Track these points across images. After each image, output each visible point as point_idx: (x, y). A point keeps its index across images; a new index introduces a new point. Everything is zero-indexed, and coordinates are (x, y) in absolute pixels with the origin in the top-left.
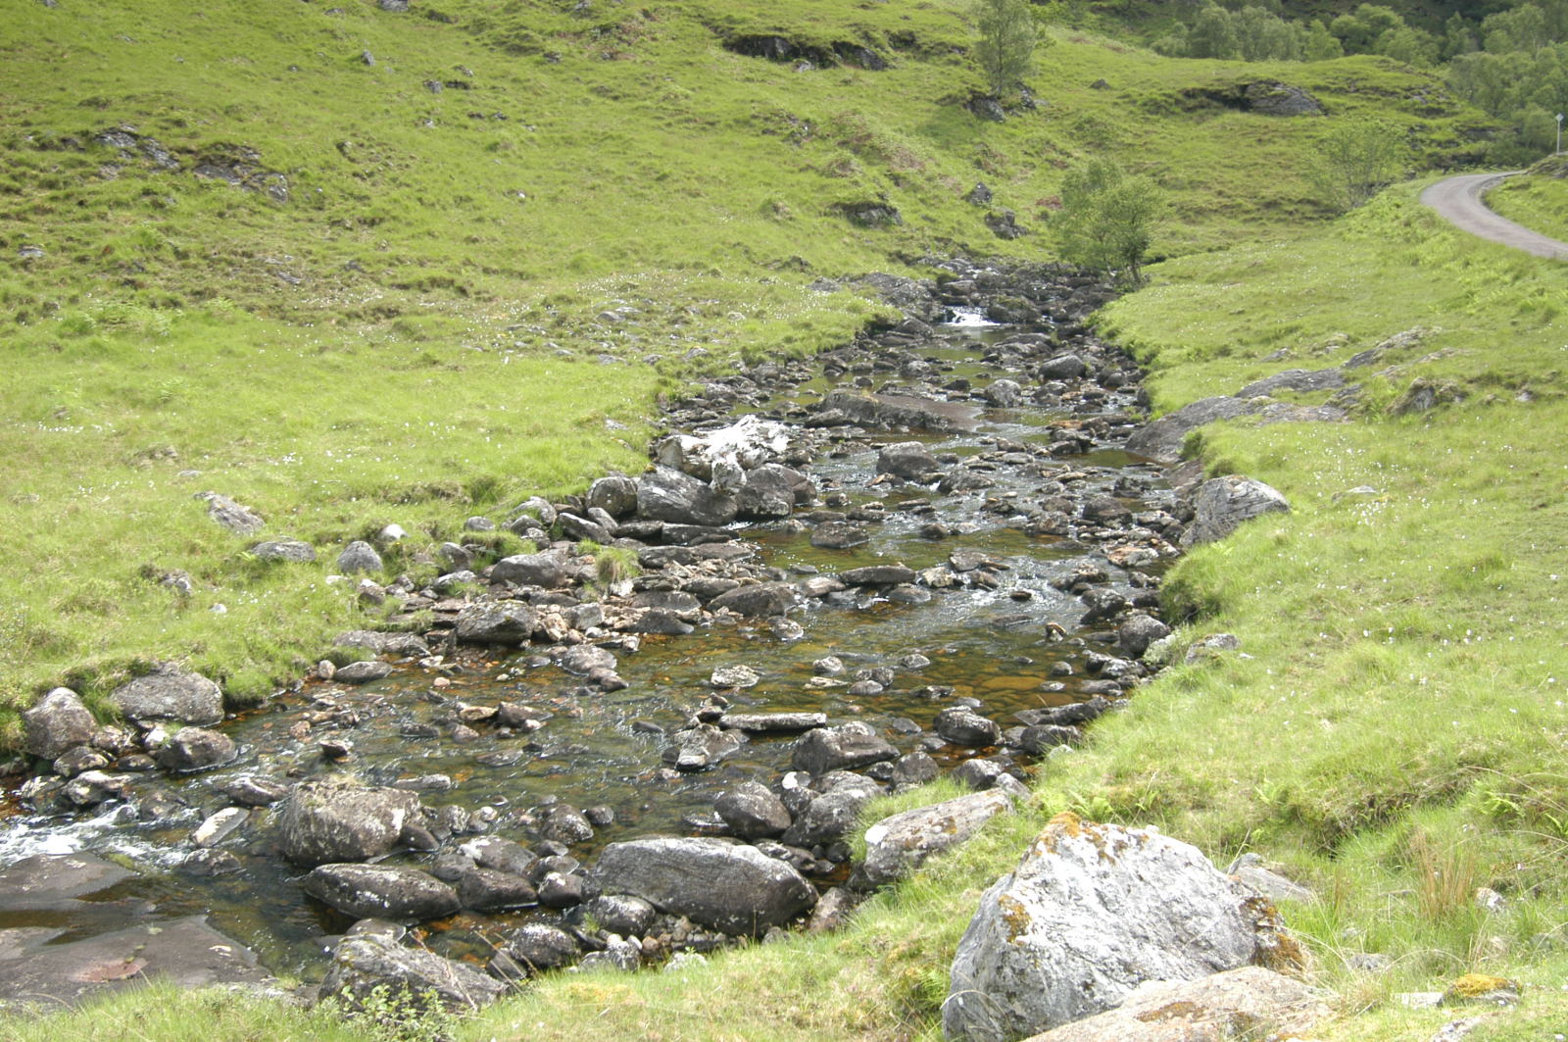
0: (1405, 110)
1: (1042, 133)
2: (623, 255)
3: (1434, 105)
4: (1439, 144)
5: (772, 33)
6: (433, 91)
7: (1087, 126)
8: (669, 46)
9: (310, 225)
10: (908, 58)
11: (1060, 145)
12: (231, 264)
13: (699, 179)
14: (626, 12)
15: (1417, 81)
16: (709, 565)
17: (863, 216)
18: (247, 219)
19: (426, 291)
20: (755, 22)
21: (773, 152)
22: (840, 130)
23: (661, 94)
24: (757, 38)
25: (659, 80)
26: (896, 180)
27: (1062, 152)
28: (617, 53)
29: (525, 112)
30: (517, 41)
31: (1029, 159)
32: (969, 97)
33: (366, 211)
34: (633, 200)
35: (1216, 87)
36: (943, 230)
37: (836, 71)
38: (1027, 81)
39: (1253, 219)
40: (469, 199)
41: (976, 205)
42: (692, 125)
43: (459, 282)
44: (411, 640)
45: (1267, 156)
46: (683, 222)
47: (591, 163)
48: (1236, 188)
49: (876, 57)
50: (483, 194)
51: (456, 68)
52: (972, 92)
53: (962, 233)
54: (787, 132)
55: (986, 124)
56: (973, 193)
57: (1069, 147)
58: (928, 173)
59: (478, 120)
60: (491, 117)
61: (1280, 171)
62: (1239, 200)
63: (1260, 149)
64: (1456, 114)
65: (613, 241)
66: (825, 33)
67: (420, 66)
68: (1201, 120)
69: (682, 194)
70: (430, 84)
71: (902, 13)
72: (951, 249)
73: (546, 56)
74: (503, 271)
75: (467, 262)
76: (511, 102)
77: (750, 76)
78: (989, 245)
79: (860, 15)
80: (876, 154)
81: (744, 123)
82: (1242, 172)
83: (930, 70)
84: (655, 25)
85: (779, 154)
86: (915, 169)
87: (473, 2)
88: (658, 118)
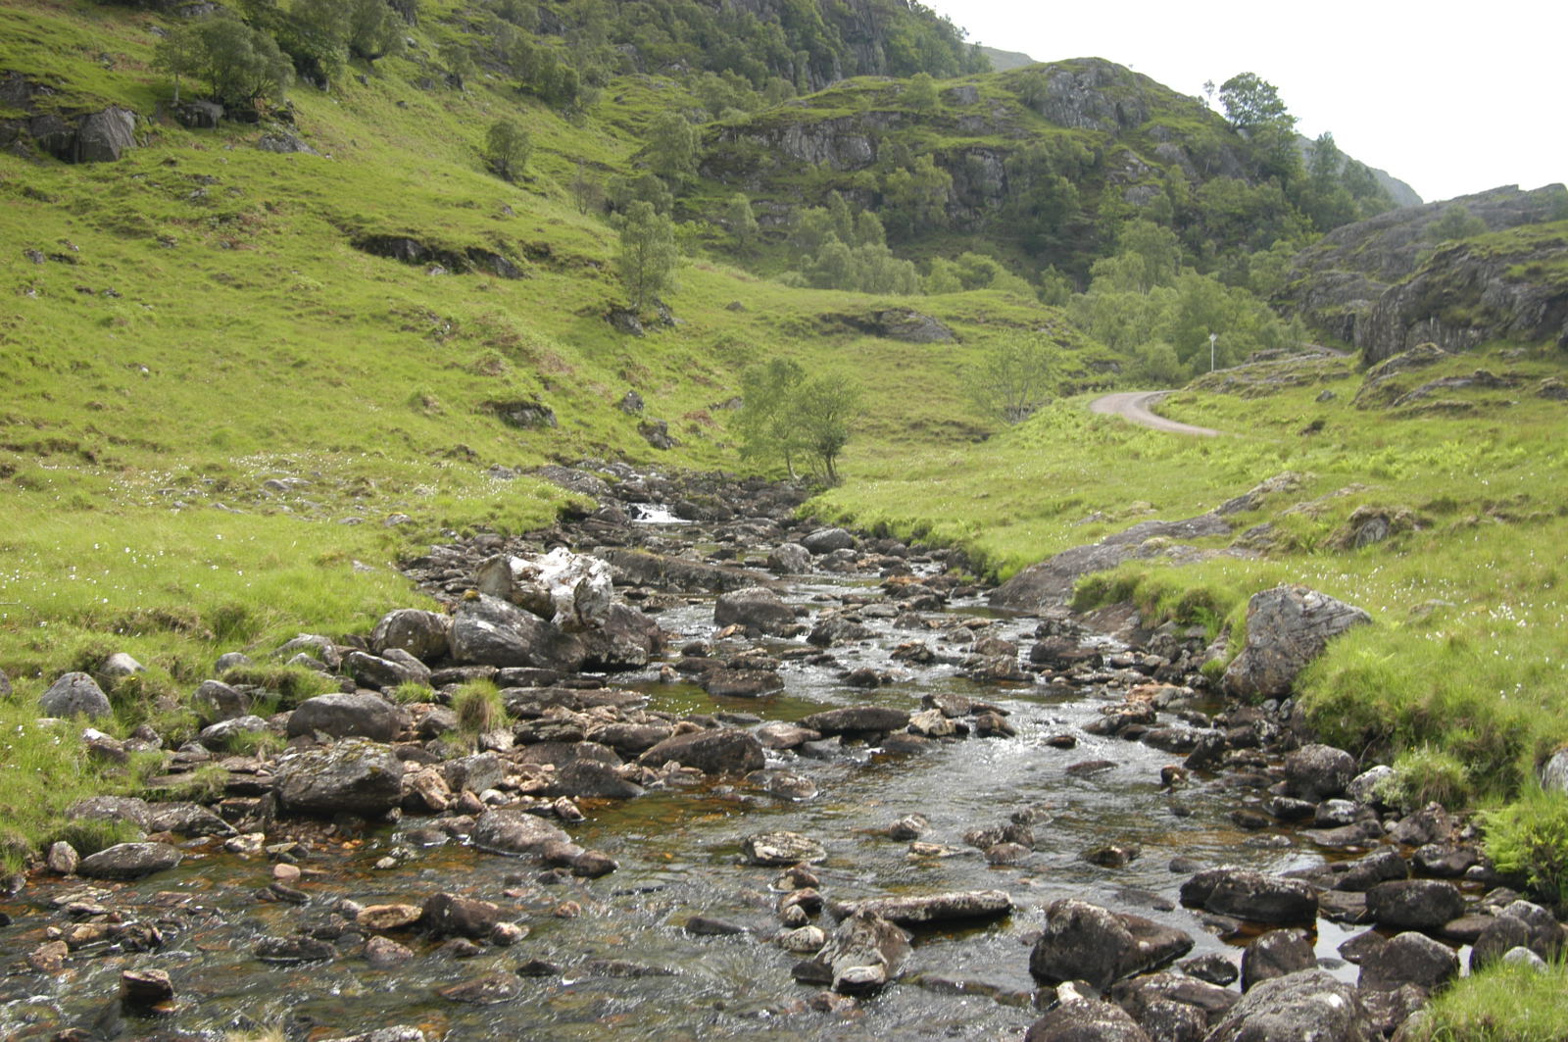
1: (683, 349)
2: (270, 434)
3: (1059, 337)
4: (1070, 374)
5: (404, 234)
6: (35, 261)
7: (727, 345)
8: (295, 240)
10: (543, 269)
11: (701, 362)
13: (339, 368)
14: (248, 202)
15: (1044, 316)
16: (601, 711)
17: (516, 416)
19: (44, 455)
20: (385, 223)
21: (415, 348)
22: (484, 331)
23: (289, 285)
24: (387, 238)
25: (284, 271)
26: (546, 383)
27: (703, 369)
28: (238, 242)
29: (140, 292)
30: (127, 224)
31: (672, 374)
32: (609, 310)
34: (269, 385)
35: (852, 312)
36: (599, 435)
37: (471, 277)
38: (663, 299)
39: (900, 439)
40: (87, 366)
41: (628, 413)
42: (324, 317)
43: (84, 448)
44: (195, 812)
45: (907, 379)
46: (329, 408)
47: (218, 346)
48: (881, 409)
49: (512, 266)
50: (102, 362)
51: (60, 242)
52: (611, 305)
53: (617, 440)
54: (428, 329)
55: (625, 338)
56: (624, 400)
57: (710, 364)
58: (578, 378)
59: (86, 297)
60: (101, 294)
61: (922, 394)
62: (885, 421)
63: (899, 373)
64: (1080, 347)
65: (257, 421)
66: (461, 235)
67: (18, 236)
68: (839, 344)
69: (321, 382)
70: (31, 254)
71: (535, 226)
72: (607, 455)
73: (160, 239)
74: (133, 442)
75: (91, 429)
76: (124, 280)
77: (382, 275)
78: (645, 453)
79: (493, 225)
80: (524, 355)
81: (382, 318)
82: (885, 394)
83: (567, 284)
84: (278, 218)
85: (422, 351)
86: (564, 374)
87: (76, 182)
88: (287, 308)
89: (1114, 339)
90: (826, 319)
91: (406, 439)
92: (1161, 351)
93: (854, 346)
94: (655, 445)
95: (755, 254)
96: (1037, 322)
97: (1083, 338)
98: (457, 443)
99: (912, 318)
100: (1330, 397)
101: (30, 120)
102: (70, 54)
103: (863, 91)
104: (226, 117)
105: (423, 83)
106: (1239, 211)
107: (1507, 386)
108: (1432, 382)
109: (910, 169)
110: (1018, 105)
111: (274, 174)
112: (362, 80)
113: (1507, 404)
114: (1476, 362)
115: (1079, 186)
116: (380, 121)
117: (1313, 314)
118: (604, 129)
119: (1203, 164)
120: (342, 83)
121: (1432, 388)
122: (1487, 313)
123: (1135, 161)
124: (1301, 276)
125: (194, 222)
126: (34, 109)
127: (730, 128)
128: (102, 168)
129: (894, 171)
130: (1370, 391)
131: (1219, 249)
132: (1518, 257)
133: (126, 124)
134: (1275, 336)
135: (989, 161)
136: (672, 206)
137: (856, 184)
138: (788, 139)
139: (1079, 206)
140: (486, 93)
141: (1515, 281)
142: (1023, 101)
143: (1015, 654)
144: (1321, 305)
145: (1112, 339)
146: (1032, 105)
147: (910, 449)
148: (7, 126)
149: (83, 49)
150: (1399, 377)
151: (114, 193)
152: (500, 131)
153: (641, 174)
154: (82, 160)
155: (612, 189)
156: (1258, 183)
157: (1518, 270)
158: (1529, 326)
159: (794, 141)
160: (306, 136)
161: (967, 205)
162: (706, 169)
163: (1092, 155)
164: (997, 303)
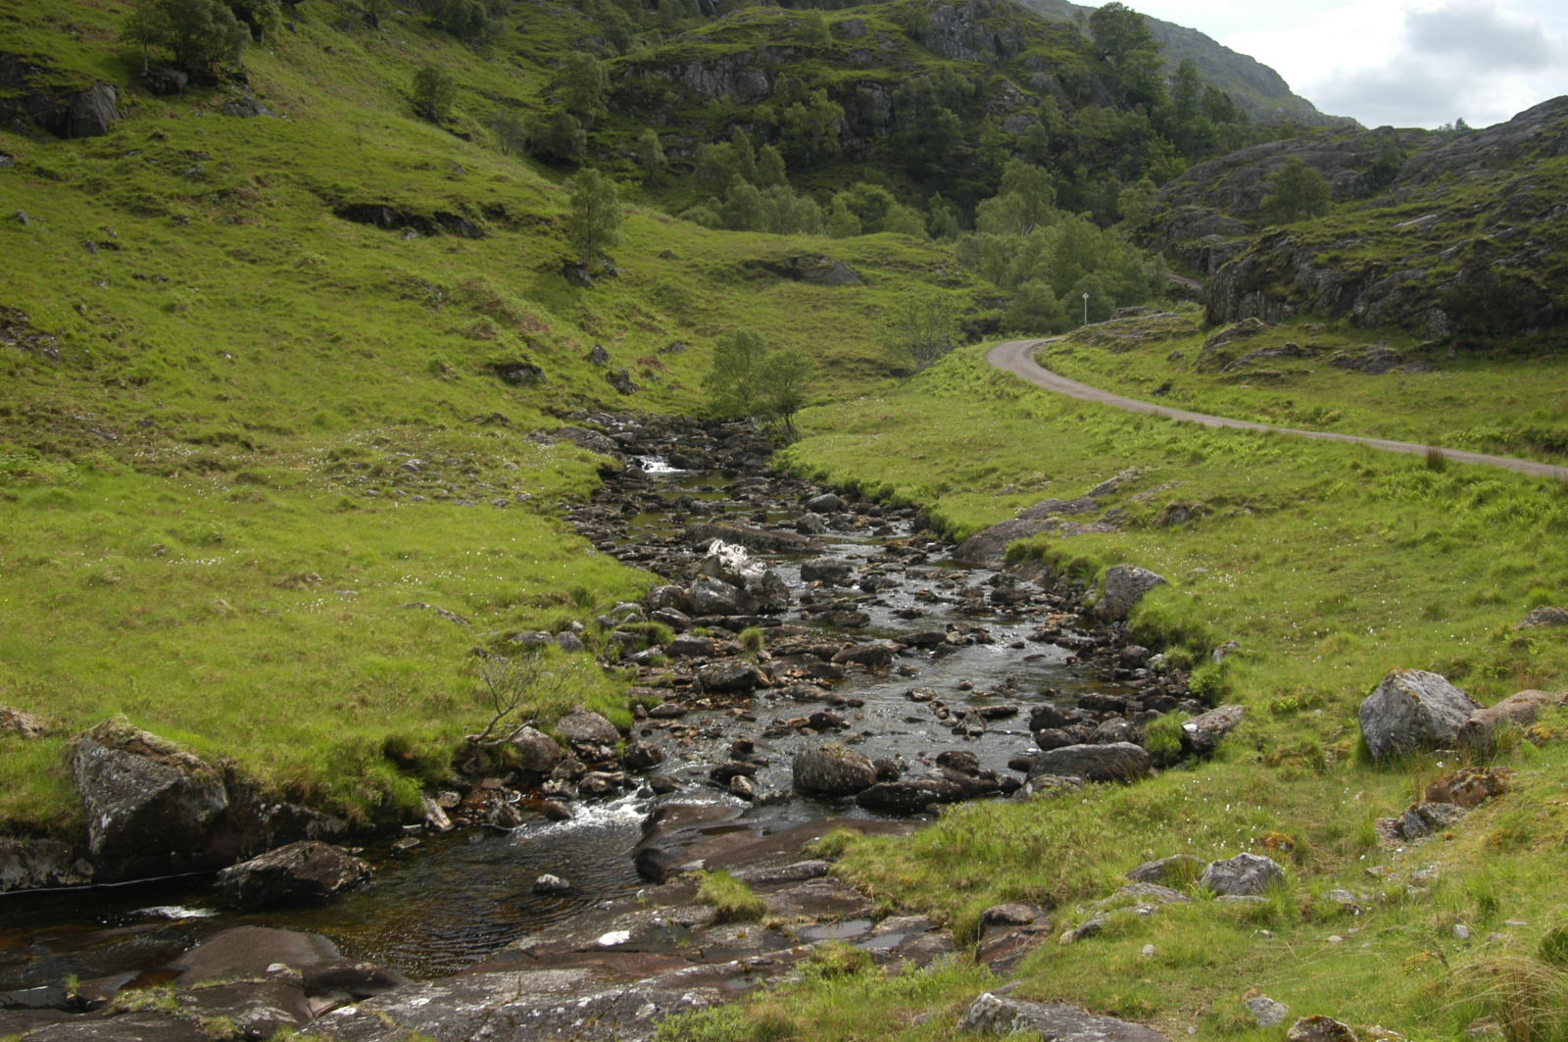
0: (930, 281)
1: (626, 298)
2: (352, 412)
3: (952, 277)
4: (962, 311)
5: (380, 203)
6: (92, 251)
7: (665, 292)
8: (286, 212)
9: (85, 384)
10: (500, 228)
11: (645, 309)
12: (49, 420)
13: (367, 340)
14: (240, 176)
15: (938, 257)
17: (513, 375)
18: (35, 378)
19: (216, 446)
20: (363, 193)
21: (416, 316)
22: (470, 296)
23: (296, 258)
24: (365, 207)
25: (287, 245)
26: (528, 341)
27: (647, 316)
28: (241, 217)
29: (180, 274)
30: (141, 203)
31: (620, 322)
32: (562, 265)
33: (130, 371)
34: (322, 361)
35: (770, 259)
36: (579, 387)
37: (440, 239)
38: (606, 251)
39: (821, 375)
40: (196, 360)
41: (597, 364)
42: (334, 289)
43: (240, 437)
45: (823, 320)
46: (378, 382)
47: (265, 325)
48: (803, 348)
49: (474, 227)
50: (201, 354)
51: (102, 229)
52: (564, 261)
53: (592, 390)
54: (425, 297)
55: (579, 291)
56: (593, 353)
57: (652, 311)
58: (553, 336)
59: (142, 282)
60: (153, 280)
61: (837, 334)
63: (816, 315)
64: (971, 285)
65: (336, 399)
66: (428, 202)
67: (67, 226)
68: (761, 288)
69: (356, 357)
70: (88, 245)
71: (486, 184)
72: (586, 404)
73: (175, 218)
74: (261, 427)
75: (232, 419)
76: (163, 263)
77: (367, 242)
78: (617, 401)
79: (452, 187)
80: (508, 319)
81: (382, 288)
82: (805, 335)
83: (522, 240)
84: (269, 191)
85: (422, 318)
86: (541, 332)
87: (79, 161)
88: (302, 282)
89: (999, 274)
90: (748, 265)
91: (452, 409)
92: (1041, 290)
93: (775, 290)
94: (622, 391)
95: (664, 185)
96: (932, 264)
97: (973, 277)
98: (494, 410)
99: (824, 262)
100: (1179, 357)
101: (24, 100)
102: (42, 27)
103: (758, 26)
104: (190, 82)
105: (342, 25)
106: (1108, 137)
107: (1307, 356)
108: (1254, 351)
109: (805, 102)
110: (904, 38)
111: (248, 142)
112: (290, 28)
113: (1306, 373)
114: (1288, 334)
115: (962, 116)
116: (313, 70)
117: (1173, 247)
118: (511, 60)
119: (1074, 92)
120: (275, 34)
121: (1253, 357)
122: (1299, 291)
123: (1012, 91)
124: (1163, 210)
125: (198, 199)
126: (27, 89)
127: (634, 64)
128: (98, 143)
129: (790, 105)
130: (1207, 356)
131: (1090, 172)
132: (1323, 247)
133: (109, 98)
134: (1140, 271)
135: (877, 93)
136: (585, 141)
137: (755, 117)
138: (691, 70)
139: (961, 135)
140: (400, 30)
141: (1319, 267)
142: (908, 34)
143: (982, 596)
144: (1181, 238)
145: (996, 274)
146: (916, 37)
147: (829, 385)
148: (5, 106)
149: (51, 20)
150: (1231, 346)
151: (118, 170)
152: (426, 77)
153: (554, 109)
154: (75, 135)
155: (528, 125)
156: (1126, 110)
157: (1322, 257)
158: (1329, 304)
159: (695, 76)
160: (262, 97)
161: (857, 133)
162: (615, 104)
163: (973, 86)
164: (896, 246)
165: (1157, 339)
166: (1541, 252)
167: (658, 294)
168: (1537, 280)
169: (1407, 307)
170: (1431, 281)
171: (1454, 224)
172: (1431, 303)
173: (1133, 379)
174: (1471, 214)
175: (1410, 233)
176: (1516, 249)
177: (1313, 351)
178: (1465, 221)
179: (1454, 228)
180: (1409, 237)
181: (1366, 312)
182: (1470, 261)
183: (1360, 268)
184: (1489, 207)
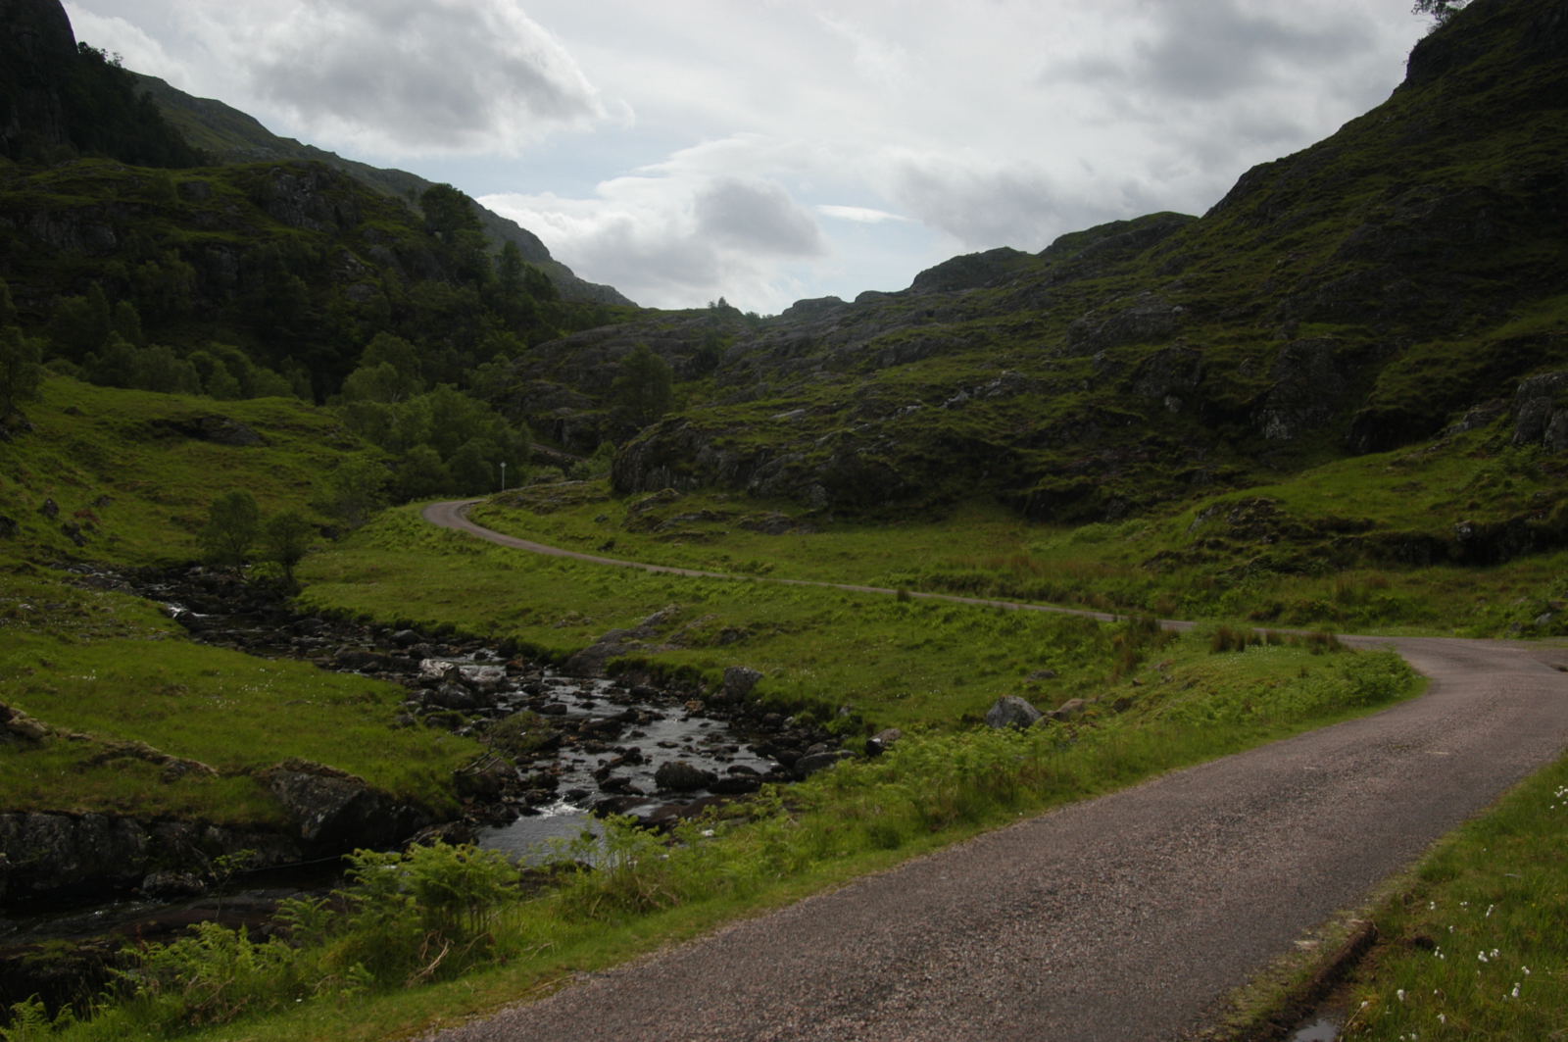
0: (326, 444)
1: (46, 453)
3: (345, 441)
7: (81, 448)
11: (65, 464)
15: (329, 421)
27: (68, 470)
35: (176, 419)
56: (45, 507)
68: (170, 446)
89: (384, 439)
90: (156, 424)
93: (184, 448)
94: (79, 543)
96: (325, 428)
97: (363, 441)
99: (227, 424)
100: (605, 519)
103: (103, 180)
107: (721, 520)
108: (676, 516)
109: (158, 261)
110: (248, 203)
113: (723, 533)
114: (700, 502)
115: (309, 283)
117: (528, 416)
119: (411, 266)
121: (676, 520)
122: (702, 468)
123: (354, 261)
124: (514, 383)
129: (143, 263)
130: (635, 519)
132: (719, 432)
134: (509, 439)
135: (225, 256)
137: (107, 271)
139: (308, 300)
141: (718, 448)
142: (252, 199)
144: (534, 409)
145: (380, 438)
146: (260, 203)
150: (655, 511)
156: (458, 285)
157: (719, 441)
158: (729, 479)
159: (41, 226)
161: (205, 293)
163: (318, 255)
164: (290, 410)
165: (574, 503)
166: (892, 443)
167: (74, 449)
168: (891, 464)
169: (793, 483)
170: (811, 463)
171: (822, 418)
172: (813, 480)
173: (572, 538)
174: (833, 411)
175: (785, 423)
176: (873, 440)
177: (723, 517)
178: (829, 416)
179: (820, 421)
180: (786, 427)
181: (760, 486)
182: (838, 449)
183: (753, 450)
184: (846, 406)
